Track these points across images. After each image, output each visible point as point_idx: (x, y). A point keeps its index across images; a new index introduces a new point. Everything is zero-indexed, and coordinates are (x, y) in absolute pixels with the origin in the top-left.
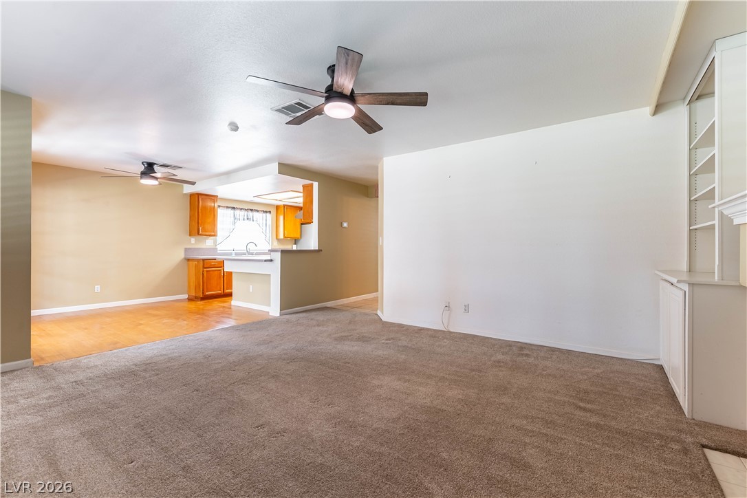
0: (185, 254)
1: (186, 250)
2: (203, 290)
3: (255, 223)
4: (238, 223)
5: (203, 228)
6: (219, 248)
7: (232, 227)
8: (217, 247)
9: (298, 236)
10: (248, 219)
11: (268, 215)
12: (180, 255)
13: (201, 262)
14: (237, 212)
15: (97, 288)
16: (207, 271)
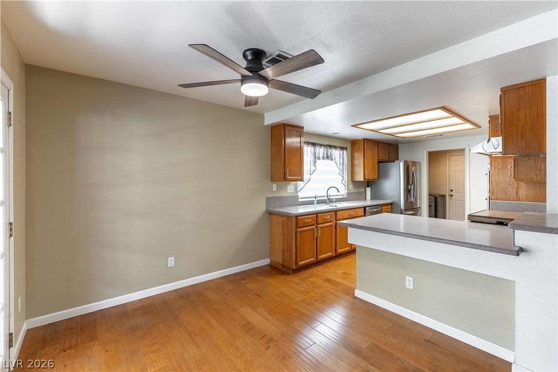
0: (267, 206)
1: (268, 200)
2: (296, 259)
3: (333, 162)
4: (318, 162)
5: (290, 170)
6: (300, 194)
7: (313, 168)
8: (299, 194)
9: (376, 177)
10: (327, 157)
11: (345, 152)
12: (262, 207)
13: (294, 220)
14: (317, 149)
15: (171, 261)
16: (301, 232)
